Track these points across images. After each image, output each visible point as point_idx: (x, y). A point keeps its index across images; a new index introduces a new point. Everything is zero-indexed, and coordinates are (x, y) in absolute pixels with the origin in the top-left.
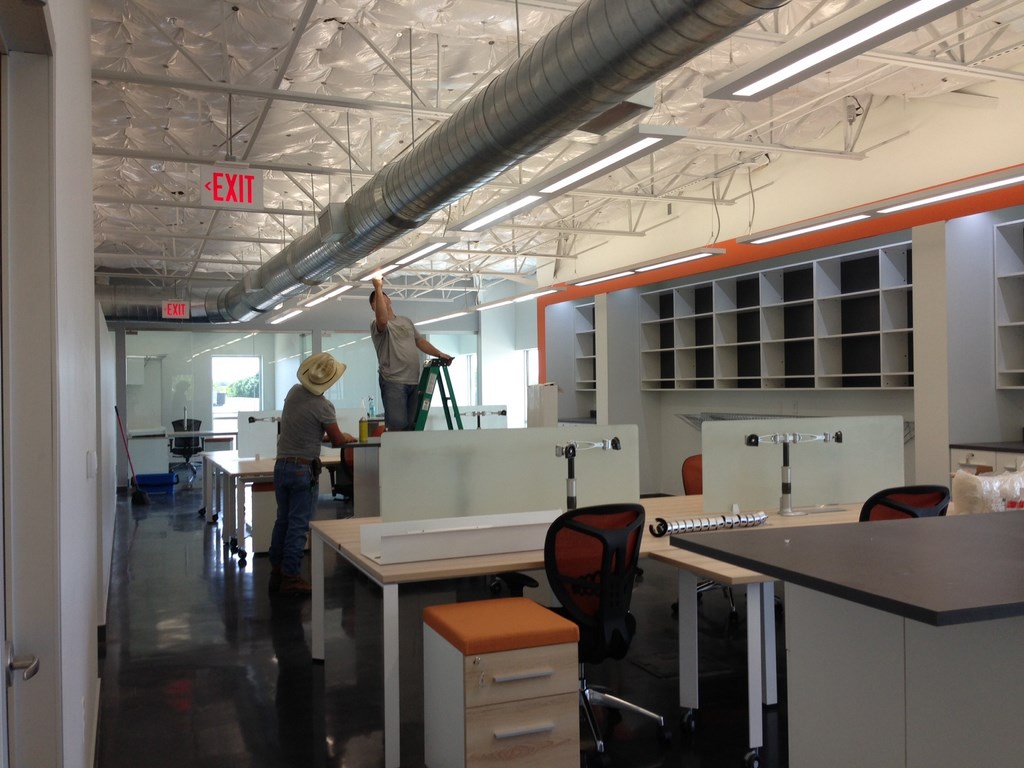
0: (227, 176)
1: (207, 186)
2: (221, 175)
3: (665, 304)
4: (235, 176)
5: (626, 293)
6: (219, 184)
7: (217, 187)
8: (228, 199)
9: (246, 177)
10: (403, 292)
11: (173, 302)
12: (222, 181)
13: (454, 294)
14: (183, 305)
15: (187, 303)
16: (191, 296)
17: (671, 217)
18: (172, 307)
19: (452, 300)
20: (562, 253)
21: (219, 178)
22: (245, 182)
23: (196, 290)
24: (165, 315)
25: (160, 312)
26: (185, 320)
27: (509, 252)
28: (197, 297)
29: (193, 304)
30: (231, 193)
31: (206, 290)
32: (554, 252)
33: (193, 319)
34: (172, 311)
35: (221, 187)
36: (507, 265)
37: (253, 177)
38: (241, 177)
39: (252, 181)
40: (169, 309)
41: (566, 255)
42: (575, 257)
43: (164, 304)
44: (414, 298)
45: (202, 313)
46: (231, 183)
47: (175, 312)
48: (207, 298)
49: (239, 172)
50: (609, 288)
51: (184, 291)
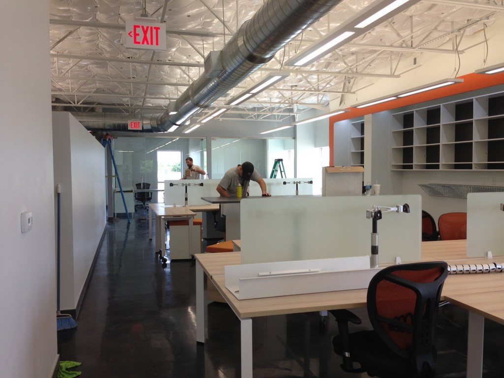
0: (143, 27)
1: (129, 34)
2: (139, 27)
3: (408, 120)
4: (147, 28)
5: (383, 113)
6: (137, 33)
7: (136, 35)
8: (143, 43)
9: (155, 28)
10: (255, 116)
11: (133, 121)
12: (139, 31)
13: (282, 117)
14: (139, 123)
15: (141, 122)
16: (143, 118)
17: (415, 66)
18: (133, 124)
19: (281, 121)
20: (346, 91)
21: (137, 29)
22: (154, 31)
23: (146, 115)
24: (129, 128)
25: (127, 126)
26: (140, 131)
27: (315, 90)
28: (147, 118)
29: (144, 122)
30: (145, 38)
31: (151, 115)
32: (341, 90)
33: (143, 131)
34: (133, 126)
35: (138, 35)
36: (313, 99)
37: (159, 28)
38: (151, 28)
39: (159, 30)
40: (131, 125)
41: (349, 92)
42: (354, 93)
43: (129, 122)
44: (260, 119)
45: (149, 127)
46: (145, 32)
47: (135, 126)
48: (151, 119)
49: (150, 25)
50: (374, 110)
51: (140, 115)
